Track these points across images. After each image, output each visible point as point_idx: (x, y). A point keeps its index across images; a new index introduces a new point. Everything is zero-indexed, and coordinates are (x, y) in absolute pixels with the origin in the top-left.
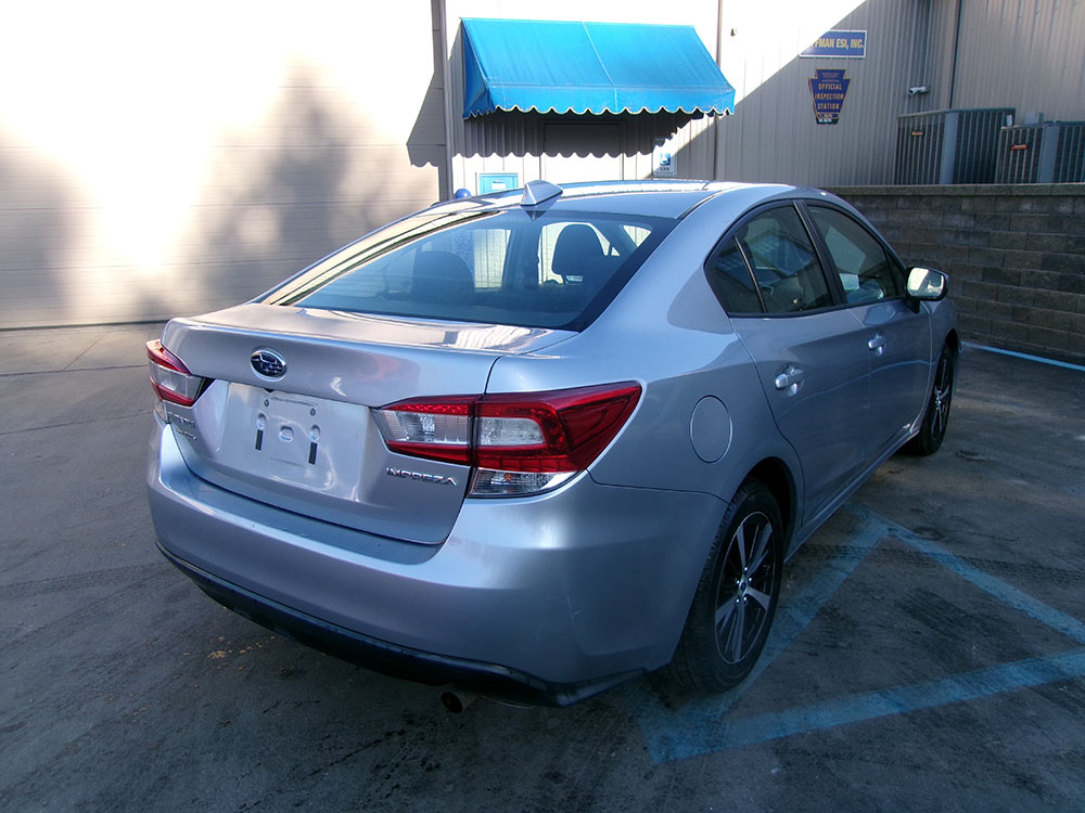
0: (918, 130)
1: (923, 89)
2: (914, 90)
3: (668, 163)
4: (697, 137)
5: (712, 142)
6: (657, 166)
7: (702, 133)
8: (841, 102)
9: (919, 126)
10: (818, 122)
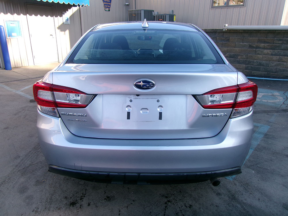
0: (134, 14)
1: (128, 4)
2: (126, 4)
3: (68, 20)
4: (75, 12)
5: (79, 14)
6: (64, 21)
7: (76, 11)
8: (110, 5)
9: (134, 13)
10: (105, 11)
